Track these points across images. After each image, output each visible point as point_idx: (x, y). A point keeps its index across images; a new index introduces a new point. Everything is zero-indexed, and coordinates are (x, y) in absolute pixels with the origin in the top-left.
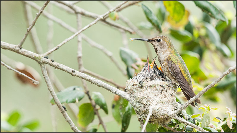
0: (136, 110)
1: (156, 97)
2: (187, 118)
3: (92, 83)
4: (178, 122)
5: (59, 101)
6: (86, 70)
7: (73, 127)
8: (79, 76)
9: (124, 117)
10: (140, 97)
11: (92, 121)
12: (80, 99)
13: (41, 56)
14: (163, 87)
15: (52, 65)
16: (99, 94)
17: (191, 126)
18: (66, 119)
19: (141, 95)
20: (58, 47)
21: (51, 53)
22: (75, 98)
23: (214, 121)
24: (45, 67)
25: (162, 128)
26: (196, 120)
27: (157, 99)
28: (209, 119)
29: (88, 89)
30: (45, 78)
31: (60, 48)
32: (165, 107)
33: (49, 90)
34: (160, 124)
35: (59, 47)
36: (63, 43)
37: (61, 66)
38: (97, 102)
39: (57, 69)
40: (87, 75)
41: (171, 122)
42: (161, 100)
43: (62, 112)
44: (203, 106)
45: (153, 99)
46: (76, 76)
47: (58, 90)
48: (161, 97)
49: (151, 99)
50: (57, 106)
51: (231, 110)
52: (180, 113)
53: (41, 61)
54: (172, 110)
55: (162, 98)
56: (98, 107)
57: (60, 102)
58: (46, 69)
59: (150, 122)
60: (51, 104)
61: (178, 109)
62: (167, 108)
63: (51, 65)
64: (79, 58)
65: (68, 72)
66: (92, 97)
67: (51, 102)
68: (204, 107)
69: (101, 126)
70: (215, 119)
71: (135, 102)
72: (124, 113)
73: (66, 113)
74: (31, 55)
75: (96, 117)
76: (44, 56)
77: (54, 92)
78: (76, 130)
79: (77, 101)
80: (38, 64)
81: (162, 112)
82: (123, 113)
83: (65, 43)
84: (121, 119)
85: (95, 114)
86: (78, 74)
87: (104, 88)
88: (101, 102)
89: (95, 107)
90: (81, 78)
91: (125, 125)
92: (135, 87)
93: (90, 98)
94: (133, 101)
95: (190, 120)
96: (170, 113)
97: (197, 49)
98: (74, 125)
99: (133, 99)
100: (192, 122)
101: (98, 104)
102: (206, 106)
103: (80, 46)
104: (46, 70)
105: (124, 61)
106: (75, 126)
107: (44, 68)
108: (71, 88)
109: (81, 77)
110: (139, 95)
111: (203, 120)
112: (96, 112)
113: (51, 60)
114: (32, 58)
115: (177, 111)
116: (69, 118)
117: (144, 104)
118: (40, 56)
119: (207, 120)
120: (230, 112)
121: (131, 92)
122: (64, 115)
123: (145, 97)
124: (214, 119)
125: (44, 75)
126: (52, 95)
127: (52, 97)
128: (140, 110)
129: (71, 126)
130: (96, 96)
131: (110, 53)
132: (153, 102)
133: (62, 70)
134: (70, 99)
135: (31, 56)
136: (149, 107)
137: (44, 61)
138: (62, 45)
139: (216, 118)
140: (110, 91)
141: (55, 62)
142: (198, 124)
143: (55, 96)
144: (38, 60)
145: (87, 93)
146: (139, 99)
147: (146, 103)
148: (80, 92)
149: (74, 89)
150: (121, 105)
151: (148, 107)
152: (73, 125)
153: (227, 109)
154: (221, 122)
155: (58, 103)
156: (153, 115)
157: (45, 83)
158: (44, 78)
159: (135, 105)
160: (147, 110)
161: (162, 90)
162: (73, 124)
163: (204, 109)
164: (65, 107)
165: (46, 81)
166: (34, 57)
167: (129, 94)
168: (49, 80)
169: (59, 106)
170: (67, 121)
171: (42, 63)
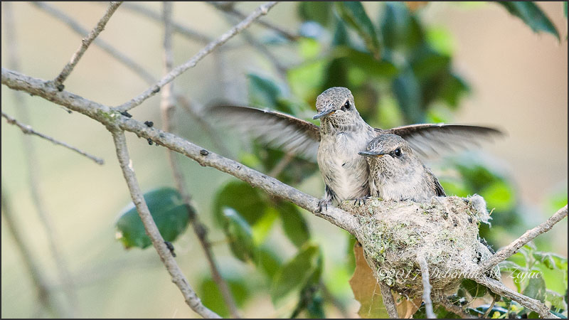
0: (375, 260)
5: (157, 230)
7: (191, 298)
8: (220, 167)
13: (116, 111)
18: (173, 276)
20: (156, 89)
24: (125, 141)
30: (123, 167)
32: (456, 253)
33: (134, 199)
35: (159, 87)
37: (172, 139)
39: (160, 148)
42: (447, 232)
43: (163, 260)
45: (425, 230)
46: (210, 166)
48: (446, 227)
49: (421, 230)
53: (117, 125)
55: (449, 227)
62: (461, 253)
63: (144, 136)
65: (188, 155)
73: (174, 262)
74: (90, 107)
76: (123, 112)
77: (146, 206)
78: (197, 305)
80: (108, 131)
81: (449, 265)
86: (215, 162)
90: (226, 172)
98: (193, 292)
107: (122, 143)
109: (224, 170)
113: (145, 122)
116: (181, 275)
117: (401, 242)
118: (113, 111)
122: (168, 267)
123: (405, 222)
125: (123, 159)
128: (385, 259)
129: (185, 294)
132: (426, 238)
133: (172, 148)
135: (89, 109)
136: (414, 252)
137: (124, 123)
138: (168, 82)
140: (305, 207)
143: (148, 217)
147: (407, 241)
151: (411, 252)
152: (190, 293)
155: (155, 233)
158: (121, 168)
165: (125, 177)
166: (95, 111)
169: (156, 242)
170: (175, 283)
171: (120, 129)
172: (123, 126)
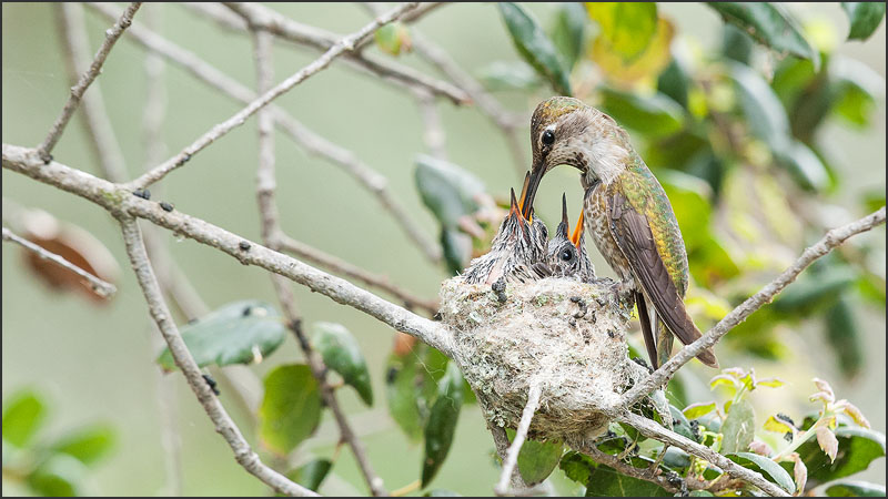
0: (480, 392)
1: (553, 341)
2: (669, 419)
3: (313, 290)
4: (638, 435)
5: (191, 358)
6: (289, 242)
7: (243, 455)
8: (267, 265)
9: (432, 416)
10: (493, 340)
11: (313, 429)
12: (269, 351)
13: (123, 190)
14: (581, 305)
15: (166, 222)
16: (338, 330)
17: (684, 448)
18: (216, 423)
19: (497, 333)
20: (186, 157)
21: (161, 178)
22: (251, 348)
23: (768, 430)
24: (137, 232)
25: (577, 458)
26: (701, 428)
27: (558, 349)
28: (751, 423)
29: (298, 313)
30: (137, 270)
31: (192, 159)
32: (588, 381)
33: (154, 316)
34: (570, 443)
35: (190, 156)
36: (204, 140)
37: (200, 226)
38: (334, 360)
39: (182, 239)
40: (294, 261)
41: (610, 434)
42: (573, 352)
43: (203, 399)
44: (728, 373)
45: (542, 350)
46: (253, 263)
47: (186, 318)
48: (572, 343)
49: (536, 350)
50: (184, 377)
51: (830, 389)
52: (646, 402)
53: (124, 210)
54: (615, 391)
55: (576, 344)
56: (334, 379)
57: (195, 359)
58: (141, 236)
59: (532, 434)
60: (158, 369)
61: (637, 388)
62: (595, 381)
63: (163, 223)
64: (265, 198)
65: (223, 249)
66: (315, 341)
67: (161, 360)
68: (729, 377)
69: (346, 449)
70: (772, 422)
71: (475, 360)
72: (433, 401)
73: (217, 402)
74: (87, 185)
75: (327, 416)
76: (134, 191)
77: (173, 325)
78: (253, 463)
79: (258, 357)
80: (113, 219)
81: (578, 399)
82: (428, 402)
83: (211, 141)
84: (420, 424)
85: (324, 404)
86: (260, 257)
87: (359, 308)
88: (348, 359)
89: (322, 377)
90: (274, 271)
91: (436, 447)
92: (476, 304)
93: (305, 347)
94: (469, 355)
95: (682, 425)
96: (606, 400)
97: (700, 164)
98: (246, 445)
99: (469, 350)
100: (687, 436)
101: (337, 369)
102: (739, 374)
103: (268, 151)
104: (142, 241)
105: (432, 205)
106: (250, 450)
107: (133, 235)
108: (235, 310)
109: (272, 269)
110: (490, 335)
111: (726, 425)
112: (329, 397)
113: (161, 205)
114: (88, 198)
115: (633, 395)
116: (228, 420)
117: (511, 369)
118: (118, 191)
119: (743, 425)
120: (830, 394)
121: (461, 324)
122: (210, 411)
123: (513, 340)
124: (768, 422)
125: (136, 259)
126: (166, 336)
127: (163, 344)
128: (493, 390)
129: (235, 449)
130: (328, 338)
131: (377, 180)
132: (543, 361)
133: (201, 240)
134: (232, 351)
135: (86, 189)
136: (527, 380)
137: (135, 208)
138: (202, 148)
139: (774, 419)
140: (383, 319)
141: (174, 210)
142: (709, 442)
143: (176, 340)
144: (111, 203)
145: (295, 327)
146: (489, 350)
147: (519, 366)
148: (269, 322)
149: (247, 313)
150: (422, 371)
151: (523, 381)
152: (242, 448)
153: (817, 383)
154: (795, 431)
155: (187, 364)
156: (542, 411)
157: (140, 289)
158: (133, 272)
159: (474, 371)
160: (522, 391)
161: (577, 317)
162: (244, 441)
163: (732, 383)
164: (214, 379)
165: (141, 284)
166: (95, 191)
167: (453, 332)
168: (154, 277)
169: (190, 377)
170: (220, 432)
171: (129, 216)
172: (133, 211)
